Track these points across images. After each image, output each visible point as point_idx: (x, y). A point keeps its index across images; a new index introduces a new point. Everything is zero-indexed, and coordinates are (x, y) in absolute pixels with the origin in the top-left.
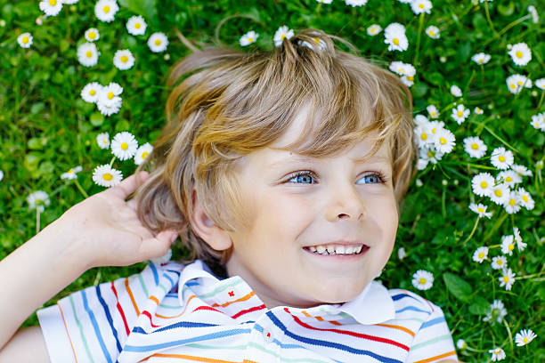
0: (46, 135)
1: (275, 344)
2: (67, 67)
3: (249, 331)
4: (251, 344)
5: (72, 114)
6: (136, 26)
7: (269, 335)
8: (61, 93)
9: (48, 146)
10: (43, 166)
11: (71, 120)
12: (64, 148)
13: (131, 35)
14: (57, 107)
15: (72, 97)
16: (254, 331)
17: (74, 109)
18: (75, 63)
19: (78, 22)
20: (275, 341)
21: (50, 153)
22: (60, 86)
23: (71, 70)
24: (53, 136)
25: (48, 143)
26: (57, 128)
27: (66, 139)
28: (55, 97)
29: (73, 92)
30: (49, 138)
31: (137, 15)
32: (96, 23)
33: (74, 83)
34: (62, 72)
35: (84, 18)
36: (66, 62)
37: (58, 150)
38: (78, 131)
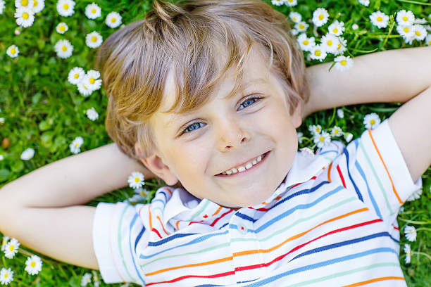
0: (51, 117)
1: (250, 233)
2: (49, 58)
3: (227, 232)
4: (233, 240)
5: (65, 94)
6: (93, 12)
7: (243, 228)
8: (51, 80)
9: (55, 124)
10: (57, 141)
11: (66, 98)
12: (68, 122)
13: (91, 19)
14: (51, 93)
15: (61, 80)
16: (230, 230)
17: (65, 89)
18: (54, 54)
19: (45, 22)
20: (249, 231)
21: (59, 129)
22: (49, 75)
23: (52, 61)
24: (57, 115)
25: (54, 121)
26: (57, 108)
27: (67, 114)
28: (48, 85)
29: (60, 76)
30: (54, 118)
31: (91, 3)
32: (59, 19)
33: (58, 70)
34: (47, 65)
35: (49, 18)
36: (47, 56)
37: (64, 126)
38: (74, 105)
